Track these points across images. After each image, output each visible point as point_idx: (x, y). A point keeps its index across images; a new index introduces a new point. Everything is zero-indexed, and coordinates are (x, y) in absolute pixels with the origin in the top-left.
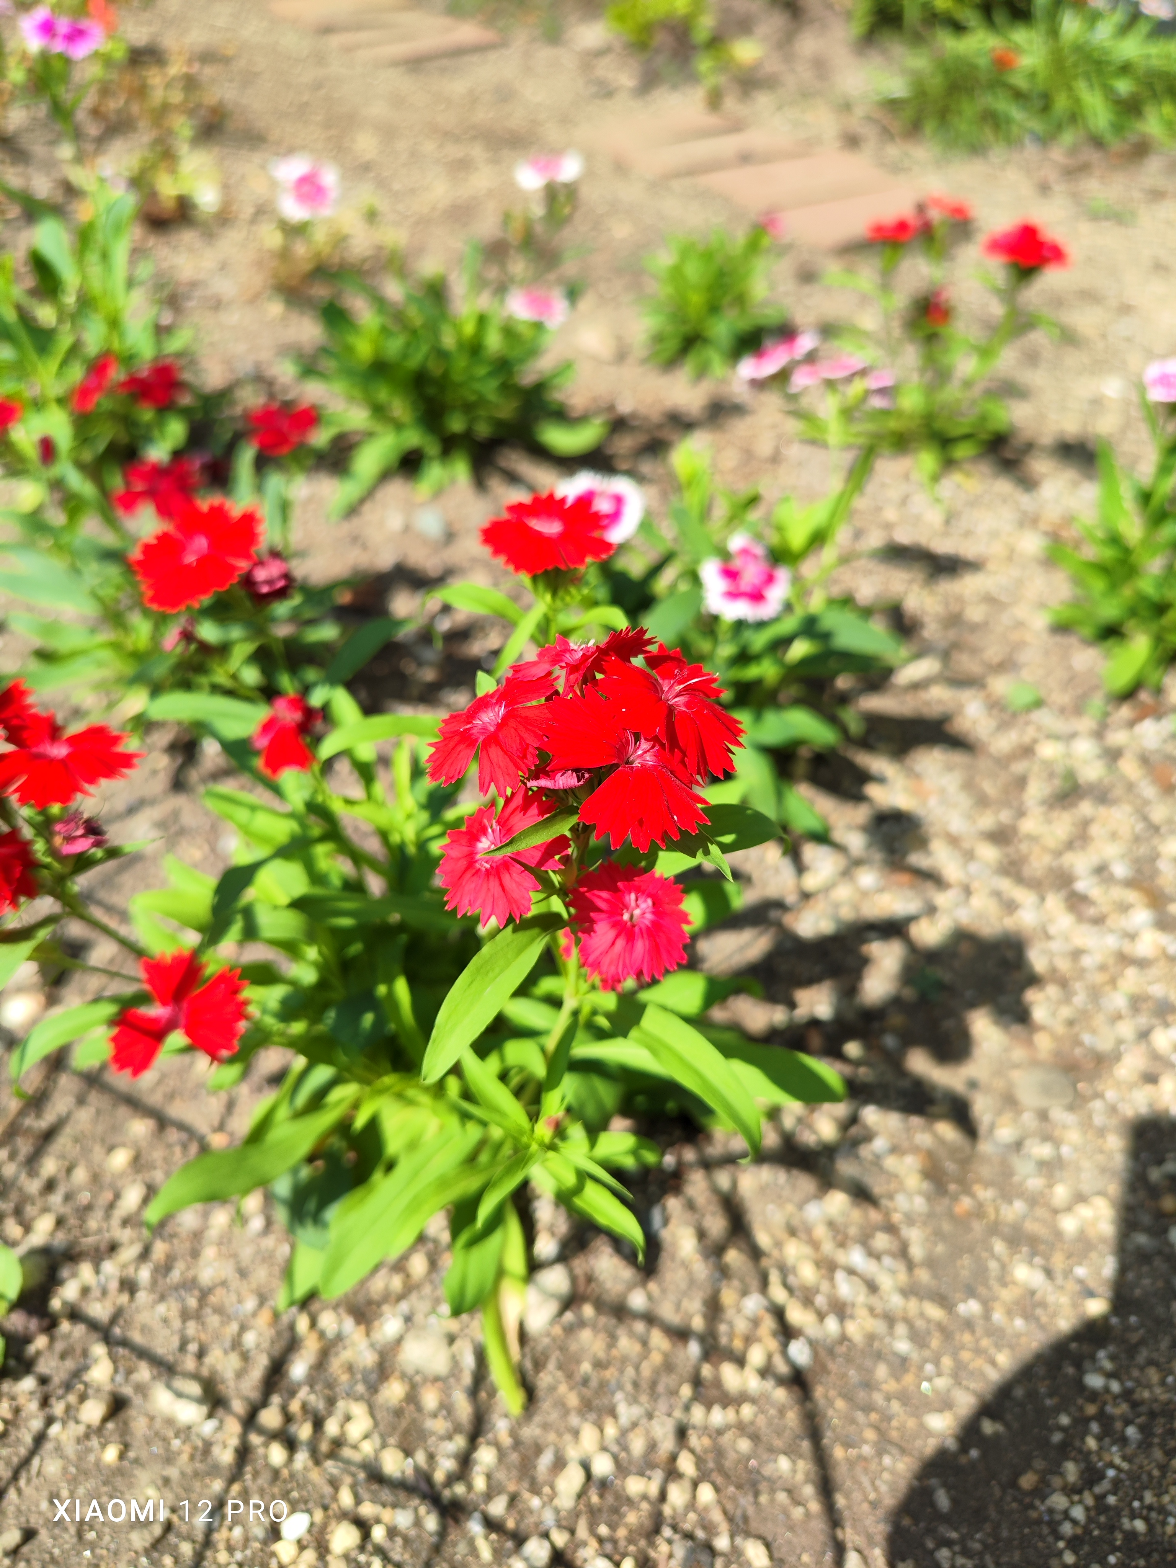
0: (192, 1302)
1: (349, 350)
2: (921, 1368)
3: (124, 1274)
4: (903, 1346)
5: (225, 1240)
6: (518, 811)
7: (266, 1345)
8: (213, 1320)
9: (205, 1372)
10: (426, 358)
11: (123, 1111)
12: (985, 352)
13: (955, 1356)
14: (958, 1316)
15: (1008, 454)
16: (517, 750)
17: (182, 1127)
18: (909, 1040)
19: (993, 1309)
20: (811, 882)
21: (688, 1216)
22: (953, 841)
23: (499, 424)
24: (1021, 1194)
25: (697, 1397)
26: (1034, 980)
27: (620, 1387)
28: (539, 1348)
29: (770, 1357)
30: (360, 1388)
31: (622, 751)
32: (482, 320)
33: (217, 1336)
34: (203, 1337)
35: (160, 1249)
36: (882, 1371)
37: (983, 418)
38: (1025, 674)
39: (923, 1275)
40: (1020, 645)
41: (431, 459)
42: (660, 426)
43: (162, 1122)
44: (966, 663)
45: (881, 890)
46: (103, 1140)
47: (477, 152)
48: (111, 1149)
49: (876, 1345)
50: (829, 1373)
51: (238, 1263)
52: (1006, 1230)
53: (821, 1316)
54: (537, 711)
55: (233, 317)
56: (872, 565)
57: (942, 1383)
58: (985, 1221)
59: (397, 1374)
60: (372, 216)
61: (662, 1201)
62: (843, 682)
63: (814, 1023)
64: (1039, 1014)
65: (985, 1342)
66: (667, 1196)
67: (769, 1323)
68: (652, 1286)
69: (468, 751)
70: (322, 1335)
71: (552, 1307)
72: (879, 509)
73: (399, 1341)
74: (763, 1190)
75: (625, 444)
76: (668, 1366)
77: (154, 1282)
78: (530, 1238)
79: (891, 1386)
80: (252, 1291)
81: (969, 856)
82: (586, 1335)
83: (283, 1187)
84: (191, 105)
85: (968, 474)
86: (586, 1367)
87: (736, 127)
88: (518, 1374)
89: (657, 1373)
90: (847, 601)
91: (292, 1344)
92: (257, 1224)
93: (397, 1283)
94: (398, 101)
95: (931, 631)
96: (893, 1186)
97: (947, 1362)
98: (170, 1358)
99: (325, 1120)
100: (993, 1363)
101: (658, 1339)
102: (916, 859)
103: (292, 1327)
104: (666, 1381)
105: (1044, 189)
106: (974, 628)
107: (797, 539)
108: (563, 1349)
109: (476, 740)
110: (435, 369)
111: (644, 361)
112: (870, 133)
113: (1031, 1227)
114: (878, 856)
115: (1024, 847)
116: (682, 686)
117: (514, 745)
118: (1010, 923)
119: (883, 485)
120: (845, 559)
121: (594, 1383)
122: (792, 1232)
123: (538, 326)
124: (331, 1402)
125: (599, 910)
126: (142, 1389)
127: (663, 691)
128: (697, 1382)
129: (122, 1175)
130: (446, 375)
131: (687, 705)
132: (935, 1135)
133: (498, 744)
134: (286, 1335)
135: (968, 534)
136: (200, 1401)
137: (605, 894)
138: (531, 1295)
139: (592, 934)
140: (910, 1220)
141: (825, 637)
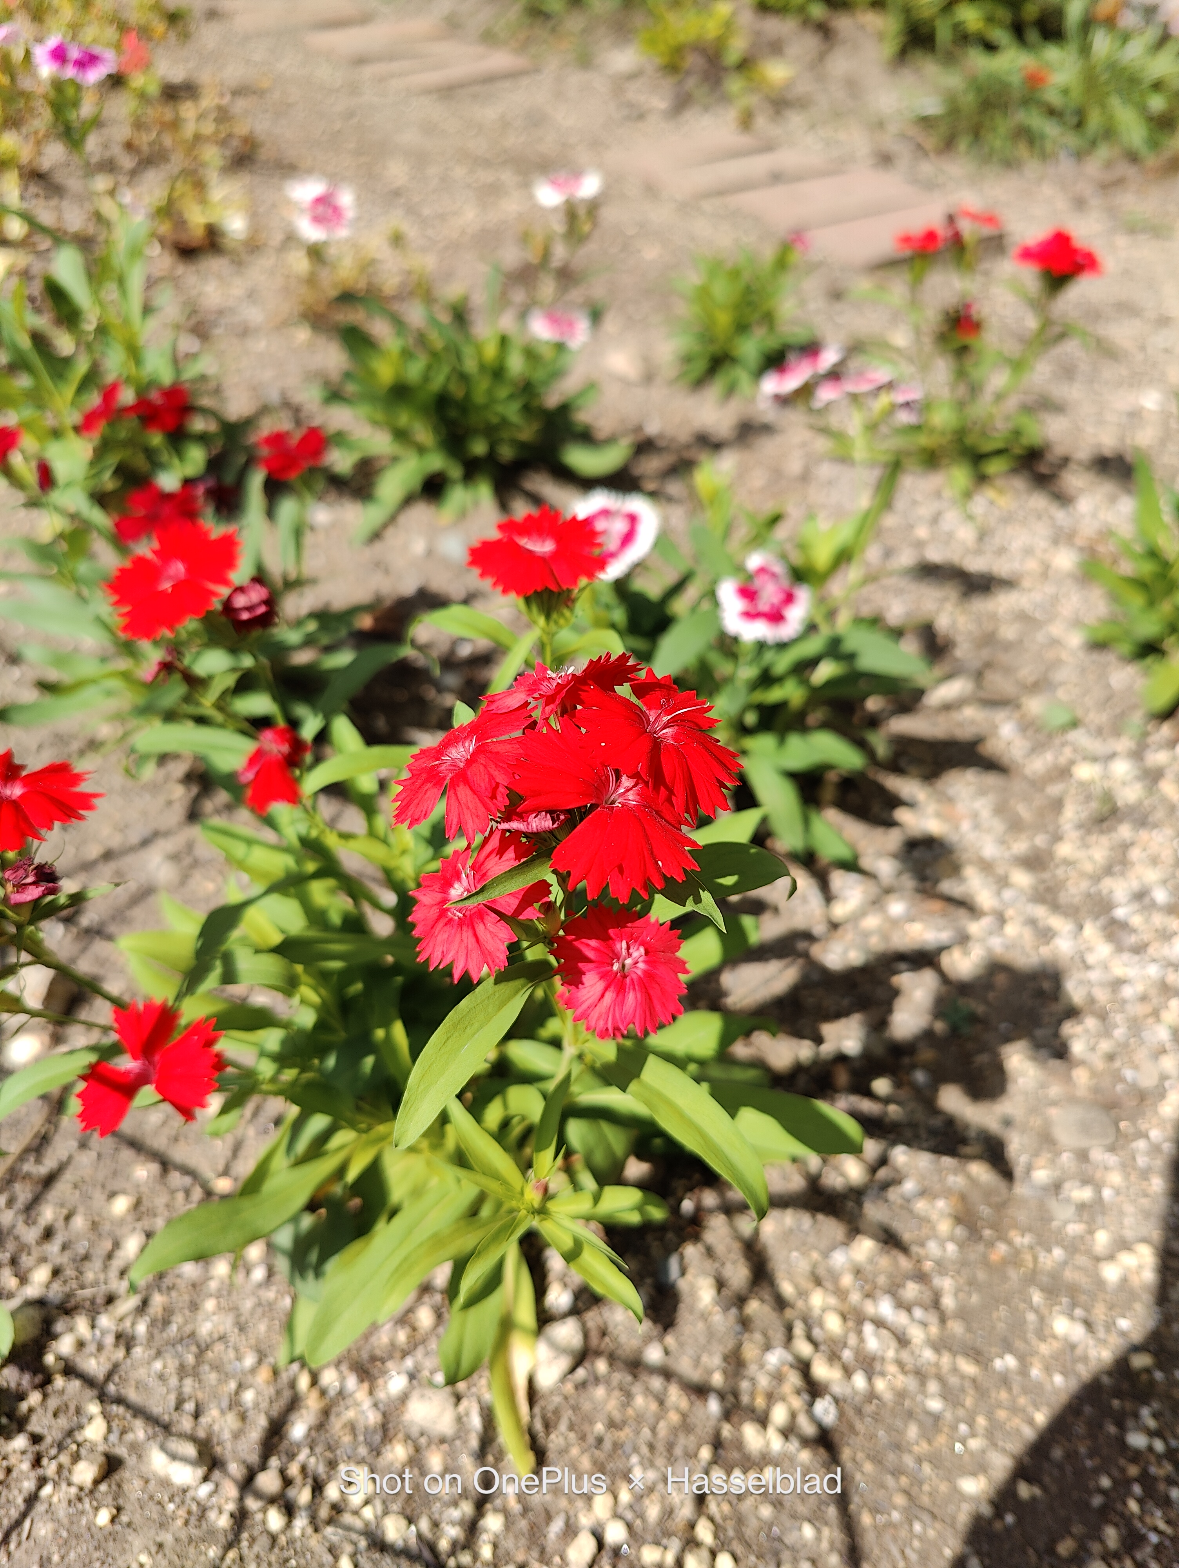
0: (190, 1359)
1: (371, 374)
2: (955, 1428)
3: (120, 1329)
4: (935, 1405)
5: (225, 1293)
6: (494, 855)
7: (264, 1405)
8: (212, 1377)
9: (201, 1434)
10: (448, 379)
11: (127, 1154)
12: (1017, 365)
13: (990, 1417)
14: (994, 1371)
15: (1043, 469)
16: (486, 789)
17: (186, 1171)
18: (940, 1077)
19: (1031, 1364)
20: (840, 910)
21: (708, 1265)
22: (986, 867)
23: (523, 446)
24: (1060, 1240)
25: (715, 1461)
26: (1072, 1013)
27: (636, 1450)
28: (551, 1407)
29: (793, 1415)
30: (363, 1451)
31: (601, 788)
32: (504, 341)
33: (215, 1396)
34: (200, 1395)
35: (158, 1300)
36: (913, 1432)
37: (1017, 433)
38: (1061, 694)
39: (956, 1327)
40: (1057, 663)
41: (454, 482)
42: (688, 447)
43: (165, 1165)
44: (999, 683)
45: (911, 919)
46: (103, 1186)
47: (508, 177)
48: (112, 1195)
49: (907, 1403)
50: (857, 1434)
51: (239, 1316)
52: (1045, 1279)
53: (848, 1372)
54: (508, 747)
55: (260, 345)
56: (903, 583)
57: (975, 1444)
58: (1022, 1270)
59: (401, 1436)
60: (397, 240)
61: (680, 1250)
62: (873, 704)
63: (841, 1058)
64: (1077, 1048)
65: (1022, 1401)
66: (685, 1244)
67: (794, 1379)
68: (670, 1340)
69: (436, 790)
70: (323, 1393)
71: (564, 1363)
72: (911, 527)
73: (404, 1398)
74: (787, 1235)
75: (651, 465)
76: (686, 1426)
77: (151, 1336)
78: (540, 1290)
79: (923, 1447)
80: (251, 1347)
81: (1003, 882)
82: (600, 1392)
83: (285, 1238)
84: (223, 135)
85: (1001, 491)
86: (599, 1427)
87: (768, 147)
88: (527, 1437)
89: (674, 1431)
90: (875, 622)
91: (294, 1404)
92: (259, 1274)
93: (402, 1336)
94: (429, 129)
95: (962, 651)
96: (925, 1231)
97: (981, 1421)
98: (166, 1417)
99: (324, 1167)
100: (1031, 1422)
101: (675, 1395)
102: (947, 886)
103: (293, 1384)
104: (683, 1442)
105: (1080, 204)
106: (1008, 646)
107: (822, 556)
108: (575, 1408)
109: (444, 778)
110: (457, 391)
111: (672, 382)
112: (903, 152)
113: (1069, 1275)
114: (909, 882)
115: (1060, 872)
116: (669, 717)
117: (482, 782)
118: (1045, 951)
119: (914, 503)
120: (871, 578)
121: (607, 1445)
122: (818, 1282)
123: (560, 347)
124: (332, 1465)
125: (589, 961)
126: (136, 1448)
127: (648, 721)
128: (717, 1444)
129: (121, 1222)
130: (468, 396)
131: (675, 737)
132: (969, 1177)
133: (467, 782)
134: (287, 1394)
135: (1002, 551)
136: (195, 1463)
137: (593, 943)
138: (543, 1349)
139: (580, 986)
140: (941, 1266)
141: (850, 657)
